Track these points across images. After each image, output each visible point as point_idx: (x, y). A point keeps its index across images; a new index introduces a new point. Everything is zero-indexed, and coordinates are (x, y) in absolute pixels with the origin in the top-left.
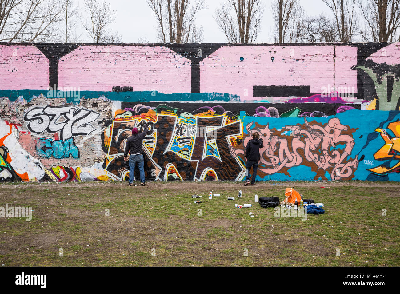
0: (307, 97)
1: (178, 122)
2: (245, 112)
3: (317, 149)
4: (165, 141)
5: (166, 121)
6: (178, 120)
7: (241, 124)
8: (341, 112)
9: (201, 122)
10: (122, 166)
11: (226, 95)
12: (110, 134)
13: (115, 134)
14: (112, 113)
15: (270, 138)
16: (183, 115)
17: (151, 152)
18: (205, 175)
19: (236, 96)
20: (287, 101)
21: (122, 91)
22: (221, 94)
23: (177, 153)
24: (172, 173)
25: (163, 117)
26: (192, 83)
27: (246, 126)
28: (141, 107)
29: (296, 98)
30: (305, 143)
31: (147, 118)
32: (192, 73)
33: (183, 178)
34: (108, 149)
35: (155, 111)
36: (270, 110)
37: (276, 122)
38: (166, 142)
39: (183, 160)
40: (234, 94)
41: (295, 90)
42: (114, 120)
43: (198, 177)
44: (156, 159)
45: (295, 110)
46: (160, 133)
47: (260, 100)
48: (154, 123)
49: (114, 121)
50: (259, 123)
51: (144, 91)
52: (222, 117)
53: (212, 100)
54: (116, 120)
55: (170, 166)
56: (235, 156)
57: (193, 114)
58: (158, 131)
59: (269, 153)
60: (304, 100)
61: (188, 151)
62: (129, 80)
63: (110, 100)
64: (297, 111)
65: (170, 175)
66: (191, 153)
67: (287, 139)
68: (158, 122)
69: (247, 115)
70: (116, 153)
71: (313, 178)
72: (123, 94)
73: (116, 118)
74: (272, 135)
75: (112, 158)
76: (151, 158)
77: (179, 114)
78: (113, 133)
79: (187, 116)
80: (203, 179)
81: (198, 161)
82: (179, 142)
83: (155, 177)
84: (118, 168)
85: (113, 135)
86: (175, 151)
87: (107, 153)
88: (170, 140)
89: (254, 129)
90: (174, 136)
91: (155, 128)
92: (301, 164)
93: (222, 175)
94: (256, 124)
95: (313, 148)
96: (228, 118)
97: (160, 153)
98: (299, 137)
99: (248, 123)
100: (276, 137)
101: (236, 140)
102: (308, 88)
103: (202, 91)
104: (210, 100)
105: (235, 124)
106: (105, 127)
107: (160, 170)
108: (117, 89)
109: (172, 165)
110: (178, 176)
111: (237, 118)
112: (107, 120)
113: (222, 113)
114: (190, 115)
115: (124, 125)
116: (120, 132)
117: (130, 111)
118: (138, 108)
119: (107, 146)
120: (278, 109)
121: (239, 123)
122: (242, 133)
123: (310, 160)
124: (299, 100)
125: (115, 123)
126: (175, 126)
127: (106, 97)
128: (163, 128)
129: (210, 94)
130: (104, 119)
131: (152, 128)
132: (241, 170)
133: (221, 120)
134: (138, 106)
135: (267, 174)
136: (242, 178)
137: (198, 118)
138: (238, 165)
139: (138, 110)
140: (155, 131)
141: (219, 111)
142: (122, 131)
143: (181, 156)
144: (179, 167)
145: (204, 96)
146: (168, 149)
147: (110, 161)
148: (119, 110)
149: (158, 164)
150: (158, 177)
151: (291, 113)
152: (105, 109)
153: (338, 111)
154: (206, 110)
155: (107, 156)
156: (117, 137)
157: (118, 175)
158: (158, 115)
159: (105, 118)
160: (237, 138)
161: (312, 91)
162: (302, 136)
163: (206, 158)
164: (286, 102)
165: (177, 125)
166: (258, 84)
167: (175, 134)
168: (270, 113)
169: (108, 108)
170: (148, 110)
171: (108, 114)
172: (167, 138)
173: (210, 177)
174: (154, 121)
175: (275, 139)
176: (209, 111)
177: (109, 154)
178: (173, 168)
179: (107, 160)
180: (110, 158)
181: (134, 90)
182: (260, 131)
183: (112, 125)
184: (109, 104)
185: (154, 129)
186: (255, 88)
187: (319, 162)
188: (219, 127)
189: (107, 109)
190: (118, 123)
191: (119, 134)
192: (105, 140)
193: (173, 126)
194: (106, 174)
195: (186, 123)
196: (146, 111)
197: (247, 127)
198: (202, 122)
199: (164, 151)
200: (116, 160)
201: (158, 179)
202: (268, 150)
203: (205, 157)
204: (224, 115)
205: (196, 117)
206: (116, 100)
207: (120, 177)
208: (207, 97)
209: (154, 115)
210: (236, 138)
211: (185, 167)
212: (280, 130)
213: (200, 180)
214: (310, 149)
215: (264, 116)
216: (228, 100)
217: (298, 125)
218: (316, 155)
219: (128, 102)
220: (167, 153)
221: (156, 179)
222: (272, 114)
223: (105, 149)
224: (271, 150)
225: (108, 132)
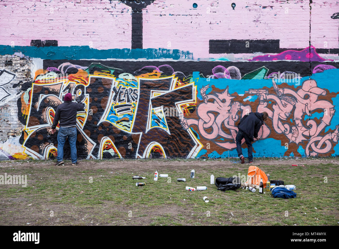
0: (276, 54)
1: (116, 86)
2: (199, 72)
3: (288, 118)
4: (100, 109)
5: (101, 83)
6: (115, 83)
7: (195, 88)
8: (318, 72)
9: (144, 85)
10: (45, 141)
11: (176, 51)
12: (29, 101)
13: (35, 100)
14: (31, 74)
15: (230, 105)
16: (121, 76)
17: (82, 123)
18: (149, 151)
19: (188, 53)
20: (252, 59)
21: (44, 46)
22: (169, 50)
23: (114, 124)
24: (108, 148)
25: (97, 79)
26: (132, 36)
27: (200, 89)
28: (68, 66)
29: (263, 55)
30: (273, 110)
31: (76, 80)
32: (133, 23)
33: (122, 155)
34: (26, 120)
35: (87, 71)
36: (230, 70)
37: (237, 85)
38: (101, 110)
39: (122, 132)
40: (185, 50)
41: (261, 45)
42: (34, 82)
43: (141, 153)
44: (87, 131)
45: (260, 70)
46: (93, 99)
47: (218, 57)
48: (86, 86)
49: (33, 84)
50: (216, 87)
51: (72, 47)
52: (171, 79)
53: (158, 58)
54: (37, 82)
55: (105, 140)
56: (186, 127)
57: (134, 75)
58: (90, 96)
59: (228, 124)
60: (272, 57)
61: (128, 121)
62: (53, 31)
63: (28, 57)
64: (264, 71)
65: (106, 151)
66: (132, 124)
67: (251, 106)
68: (90, 85)
69: (201, 76)
70: (37, 124)
71: (283, 155)
72: (45, 50)
73: (36, 80)
74: (232, 101)
75: (31, 130)
76: (81, 130)
77: (116, 74)
78: (33, 99)
79: (126, 77)
80: (148, 156)
81: (141, 133)
82: (116, 110)
83: (87, 154)
84: (39, 143)
85: (33, 101)
86: (113, 121)
87: (25, 124)
88: (105, 107)
89: (210, 94)
90: (110, 103)
91: (87, 93)
92: (269, 137)
93: (171, 151)
94: (213, 87)
95: (284, 117)
96: (178, 80)
97: (93, 123)
98: (266, 104)
99: (203, 87)
100: (238, 104)
101: (188, 108)
102: (278, 41)
103: (145, 46)
104: (155, 58)
105: (186, 88)
106: (22, 92)
107: (93, 145)
108: (37, 43)
109: (108, 139)
110: (116, 153)
111: (189, 80)
112: (24, 82)
113: (170, 74)
114: (130, 77)
115: (47, 89)
116: (42, 97)
117: (54, 71)
118: (65, 68)
119: (24, 115)
120: (241, 69)
121: (191, 86)
122: (195, 99)
123: (279, 131)
124: (266, 58)
125: (35, 86)
126: (112, 90)
127: (23, 53)
128: (97, 93)
129: (156, 50)
130: (21, 82)
131: (83, 93)
132: (194, 144)
133: (170, 82)
134: (64, 65)
135: (227, 150)
136: (195, 155)
137: (141, 80)
138: (190, 138)
139: (64, 70)
140: (87, 96)
141: (167, 72)
142: (45, 96)
143: (120, 127)
144: (117, 141)
145: (148, 53)
146: (103, 119)
147: (30, 135)
148: (41, 70)
149: (91, 138)
150: (90, 154)
151: (256, 74)
152: (22, 69)
153: (314, 71)
154: (151, 71)
155: (26, 128)
156: (38, 104)
157: (40, 152)
158: (91, 76)
159: (22, 80)
160: (190, 104)
161: (282, 46)
162: (270, 102)
163: (151, 130)
164: (250, 60)
165: (114, 89)
166: (215, 38)
167: (112, 101)
168: (230, 73)
169: (26, 67)
170: (78, 70)
171: (26, 75)
172: (102, 105)
173: (156, 154)
174: (86, 84)
175: (237, 106)
176: (154, 71)
177: (28, 126)
178: (110, 142)
179: (25, 134)
180: (29, 130)
181: (59, 45)
182: (217, 96)
183: (32, 89)
184: (27, 62)
185: (85, 94)
186: (212, 42)
187: (291, 134)
188: (167, 92)
189: (24, 68)
190: (39, 87)
191: (40, 100)
192: (22, 108)
193: (109, 90)
194: (24, 150)
195: (126, 87)
196: (75, 71)
197: (202, 92)
198: (146, 85)
199: (98, 121)
200: (37, 133)
201: (91, 157)
202: (227, 120)
203: (150, 128)
204: (173, 76)
205: (139, 79)
206: (36, 56)
207: (43, 155)
208: (151, 53)
209: (86, 76)
210: (188, 105)
211: (125, 141)
212: (242, 95)
213: (144, 157)
214: (279, 119)
215: (222, 77)
216: (178, 57)
217: (264, 88)
218: (287, 126)
219: (52, 59)
220: (101, 124)
221: (88, 157)
222: (233, 75)
223: (22, 119)
224: (231, 119)
225: (27, 98)
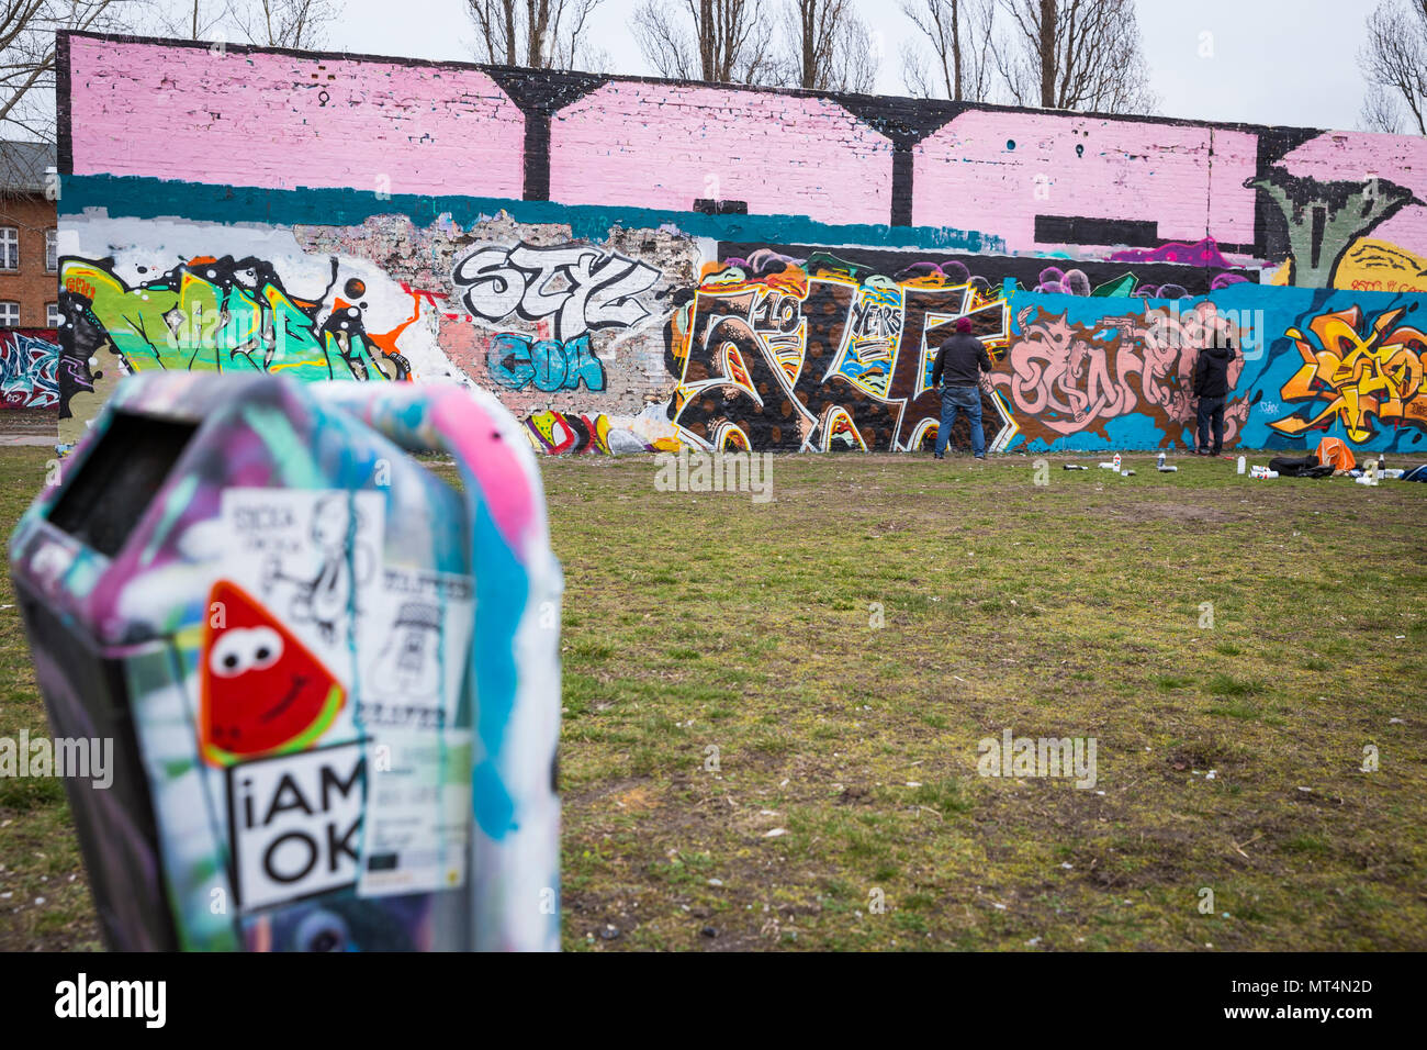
0: (1150, 249)
1: (859, 301)
2: (1015, 279)
3: (1169, 374)
4: (828, 349)
5: (830, 295)
6: (858, 296)
7: (1007, 311)
8: (1220, 288)
9: (914, 300)
10: (718, 413)
11: (974, 235)
12: (689, 328)
13: (700, 327)
14: (693, 271)
15: (1070, 348)
16: (870, 281)
17: (792, 377)
18: (919, 437)
19: (996, 239)
20: (1109, 256)
21: (720, 213)
22: (961, 233)
23: (855, 381)
24: (841, 431)
25: (823, 286)
26: (893, 199)
27: (1017, 314)
28: (767, 257)
29: (1129, 249)
30: (1143, 359)
31: (781, 286)
32: (895, 174)
33: (867, 444)
34: (682, 368)
35: (804, 269)
36: (1071, 277)
37: (1083, 306)
38: (830, 352)
39: (867, 398)
40: (991, 234)
41: (1127, 230)
42: (699, 288)
43: (904, 441)
44: (802, 394)
45: (1124, 279)
46: (815, 327)
47: (1050, 251)
48: (800, 300)
49: (697, 293)
50: (1047, 309)
51: (776, 216)
52: (963, 290)
53: (941, 247)
54: (704, 289)
55: (836, 413)
56: (990, 389)
57: (895, 280)
58: (809, 321)
59: (1065, 384)
60: (1145, 256)
61: (881, 375)
62: (739, 182)
63: (688, 234)
64: (1129, 282)
65: (837, 436)
66: (888, 380)
67: (1106, 350)
68: (809, 299)
69: (1019, 287)
70: (702, 378)
71: (1157, 445)
72: (722, 221)
73: (704, 284)
74: (1074, 339)
75: (690, 391)
76: (790, 393)
77: (861, 278)
78: (697, 324)
79: (880, 284)
80: (916, 447)
81: (905, 400)
82: (859, 351)
83: (799, 443)
84: (707, 417)
85: (696, 329)
86: (851, 374)
87: (679, 377)
88: (838, 345)
89: (1034, 323)
90: (848, 336)
91: (803, 314)
92: (1134, 410)
93: (960, 436)
94: (1040, 310)
95: (1161, 372)
96: (977, 293)
97: (814, 378)
98: (1131, 345)
99: (1022, 309)
100: (1084, 344)
101: (994, 350)
102: (1154, 225)
103: (918, 220)
104: (935, 247)
105: (991, 309)
106: (675, 308)
107: (813, 422)
108: (705, 207)
109: (842, 411)
110: (856, 440)
111: (997, 294)
112: (679, 287)
113: (962, 281)
114: (888, 283)
115: (725, 304)
116: (714, 321)
117: (740, 266)
118: (761, 260)
119: (678, 359)
120: (1090, 276)
121: (1001, 307)
122: (1008, 333)
123: (1152, 400)
124: (1133, 255)
125: (701, 298)
126: (851, 310)
127: (678, 226)
128: (823, 315)
129: (937, 231)
130: (672, 287)
131: (795, 314)
132: (1002, 424)
133: (962, 298)
134: (759, 253)
135: (1061, 435)
136: (1004, 445)
137: (909, 293)
138: (996, 411)
139: (759, 265)
140: (803, 322)
141: (956, 276)
142: (720, 318)
143: (864, 387)
144: (859, 415)
145: (922, 235)
146: (834, 370)
147: (688, 400)
148: (712, 263)
149: (808, 408)
150: (806, 442)
151: (1116, 287)
152: (675, 259)
153: (1213, 286)
154: (926, 272)
155: (680, 385)
156: (706, 336)
157: (708, 436)
158: (811, 279)
159: (674, 282)
160: (998, 344)
161: (1162, 234)
162: (1139, 343)
163: (923, 394)
164: (1106, 259)
165: (856, 309)
166: (1046, 212)
167: (852, 332)
168: (1072, 284)
169: (683, 257)
170: (786, 267)
171: (683, 273)
172: (831, 340)
173: (930, 442)
174: (801, 295)
175: (1081, 348)
176: (933, 274)
177: (686, 382)
178: (845, 418)
179: (679, 398)
180: (688, 391)
181: (751, 211)
182: (1047, 328)
183: (693, 303)
184: (685, 245)
185: (799, 317)
186: (1039, 220)
187: (1171, 406)
188: (956, 317)
189: (679, 258)
190: (709, 298)
191: (711, 327)
192: (673, 343)
193: (846, 309)
194: (674, 431)
195: (879, 305)
196: (780, 267)
197: (1020, 319)
198: (917, 301)
199: (823, 374)
200: (702, 397)
201: (808, 448)
202: (1062, 377)
203: (922, 391)
204: (967, 286)
205: (903, 288)
206: (704, 235)
207: (713, 443)
208: (929, 237)
209: (801, 279)
210: (994, 346)
211: (874, 415)
212: (1092, 327)
213: (909, 449)
214: (1153, 375)
215: (1056, 290)
216: (976, 247)
217: (1130, 315)
218: (1165, 390)
219: (735, 241)
220: (830, 379)
221: (803, 448)
222: (1076, 286)
223: (673, 366)
224: (1070, 375)
225: (682, 320)
